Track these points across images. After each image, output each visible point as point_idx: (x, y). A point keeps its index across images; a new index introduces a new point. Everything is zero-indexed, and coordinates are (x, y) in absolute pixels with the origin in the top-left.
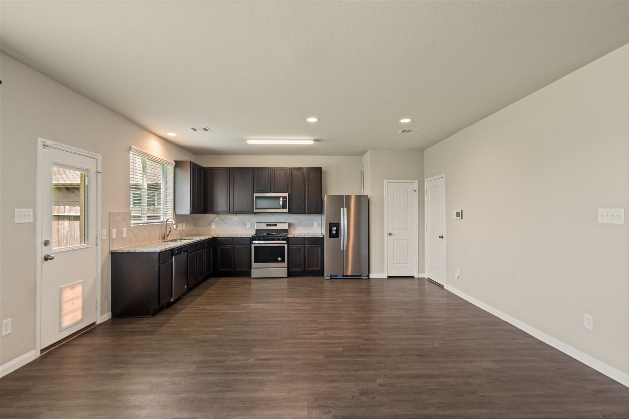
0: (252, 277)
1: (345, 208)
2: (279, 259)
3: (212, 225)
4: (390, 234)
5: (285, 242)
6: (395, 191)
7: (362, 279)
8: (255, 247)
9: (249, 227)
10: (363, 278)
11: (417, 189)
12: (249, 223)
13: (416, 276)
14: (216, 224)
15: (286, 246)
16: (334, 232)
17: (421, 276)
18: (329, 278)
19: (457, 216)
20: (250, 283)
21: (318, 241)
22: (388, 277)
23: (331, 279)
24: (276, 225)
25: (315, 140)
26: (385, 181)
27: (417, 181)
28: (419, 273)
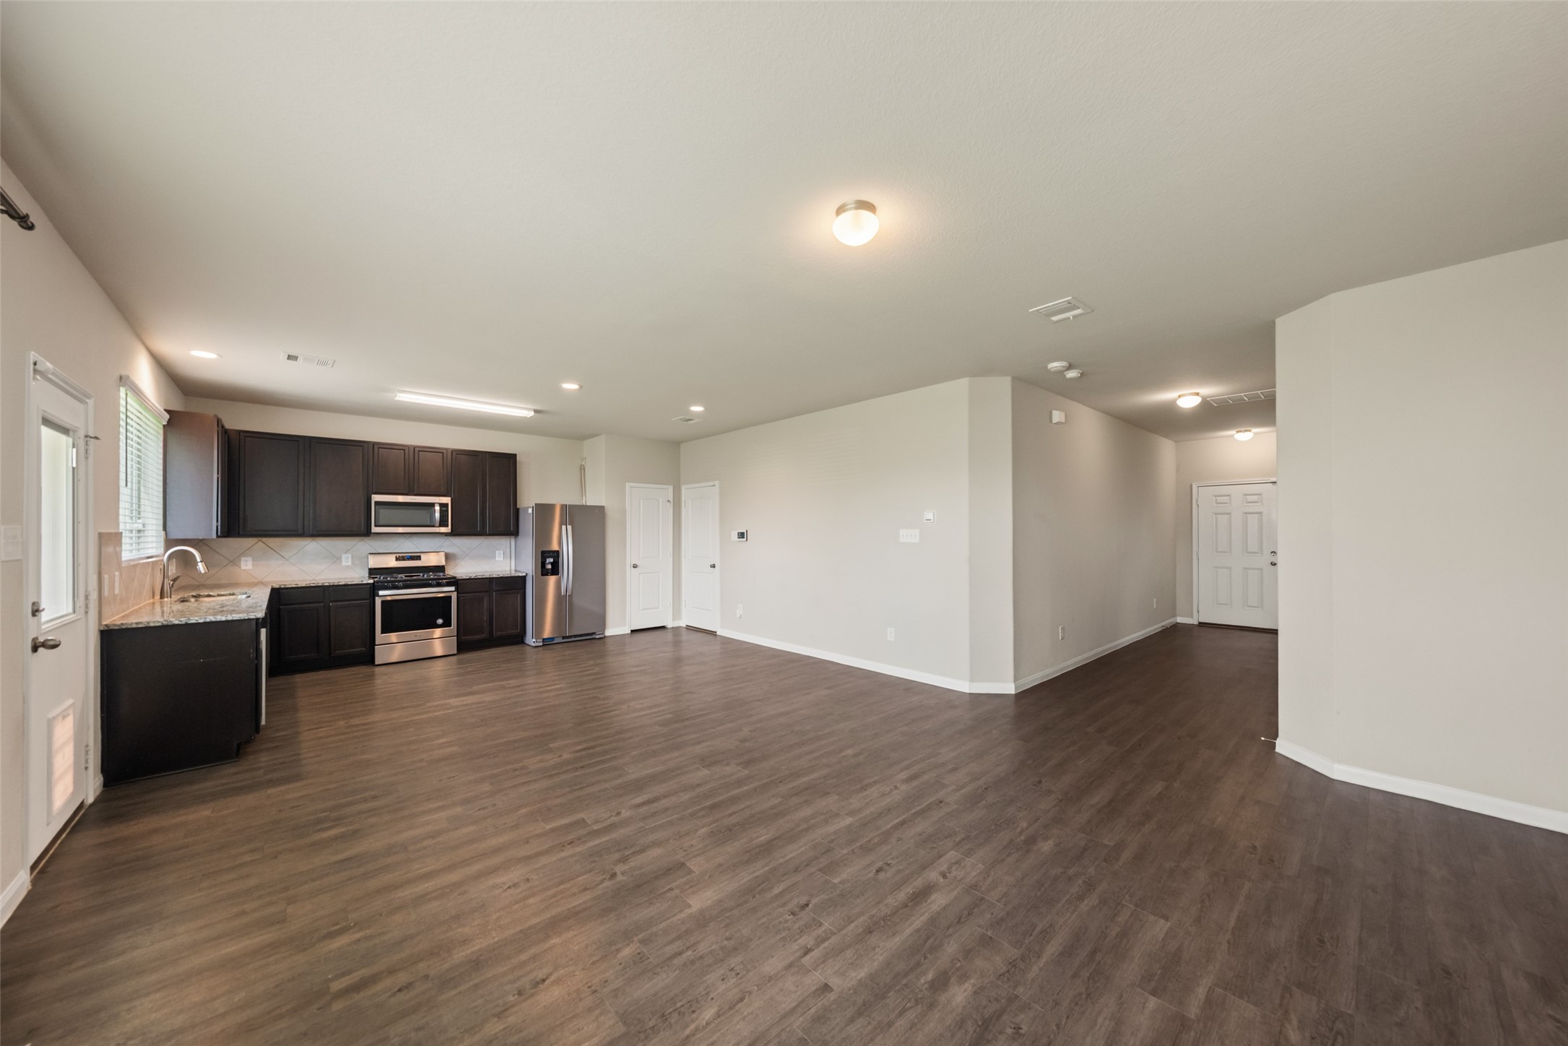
0: (376, 663)
1: (568, 526)
2: (440, 621)
3: (243, 563)
4: (635, 566)
5: (453, 588)
6: (642, 501)
7: (595, 639)
8: (383, 602)
9: (350, 563)
10: (597, 637)
11: (671, 499)
12: (350, 556)
13: (670, 625)
14: (253, 560)
15: (454, 596)
16: (549, 567)
17: (676, 624)
18: (541, 644)
19: (739, 538)
20: (371, 676)
21: (514, 585)
22: (632, 631)
23: (543, 645)
24: (418, 558)
25: (536, 411)
26: (628, 485)
27: (672, 487)
28: (673, 620)
